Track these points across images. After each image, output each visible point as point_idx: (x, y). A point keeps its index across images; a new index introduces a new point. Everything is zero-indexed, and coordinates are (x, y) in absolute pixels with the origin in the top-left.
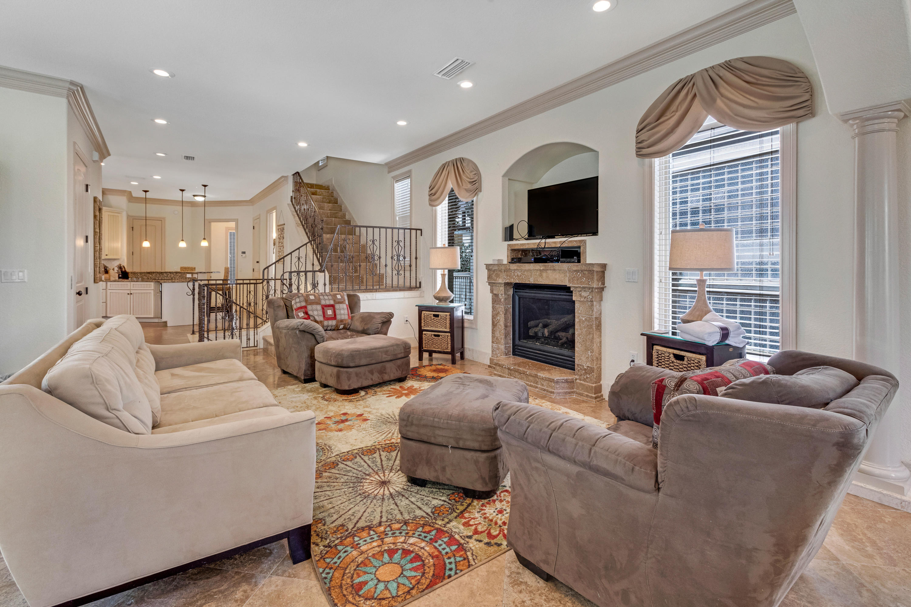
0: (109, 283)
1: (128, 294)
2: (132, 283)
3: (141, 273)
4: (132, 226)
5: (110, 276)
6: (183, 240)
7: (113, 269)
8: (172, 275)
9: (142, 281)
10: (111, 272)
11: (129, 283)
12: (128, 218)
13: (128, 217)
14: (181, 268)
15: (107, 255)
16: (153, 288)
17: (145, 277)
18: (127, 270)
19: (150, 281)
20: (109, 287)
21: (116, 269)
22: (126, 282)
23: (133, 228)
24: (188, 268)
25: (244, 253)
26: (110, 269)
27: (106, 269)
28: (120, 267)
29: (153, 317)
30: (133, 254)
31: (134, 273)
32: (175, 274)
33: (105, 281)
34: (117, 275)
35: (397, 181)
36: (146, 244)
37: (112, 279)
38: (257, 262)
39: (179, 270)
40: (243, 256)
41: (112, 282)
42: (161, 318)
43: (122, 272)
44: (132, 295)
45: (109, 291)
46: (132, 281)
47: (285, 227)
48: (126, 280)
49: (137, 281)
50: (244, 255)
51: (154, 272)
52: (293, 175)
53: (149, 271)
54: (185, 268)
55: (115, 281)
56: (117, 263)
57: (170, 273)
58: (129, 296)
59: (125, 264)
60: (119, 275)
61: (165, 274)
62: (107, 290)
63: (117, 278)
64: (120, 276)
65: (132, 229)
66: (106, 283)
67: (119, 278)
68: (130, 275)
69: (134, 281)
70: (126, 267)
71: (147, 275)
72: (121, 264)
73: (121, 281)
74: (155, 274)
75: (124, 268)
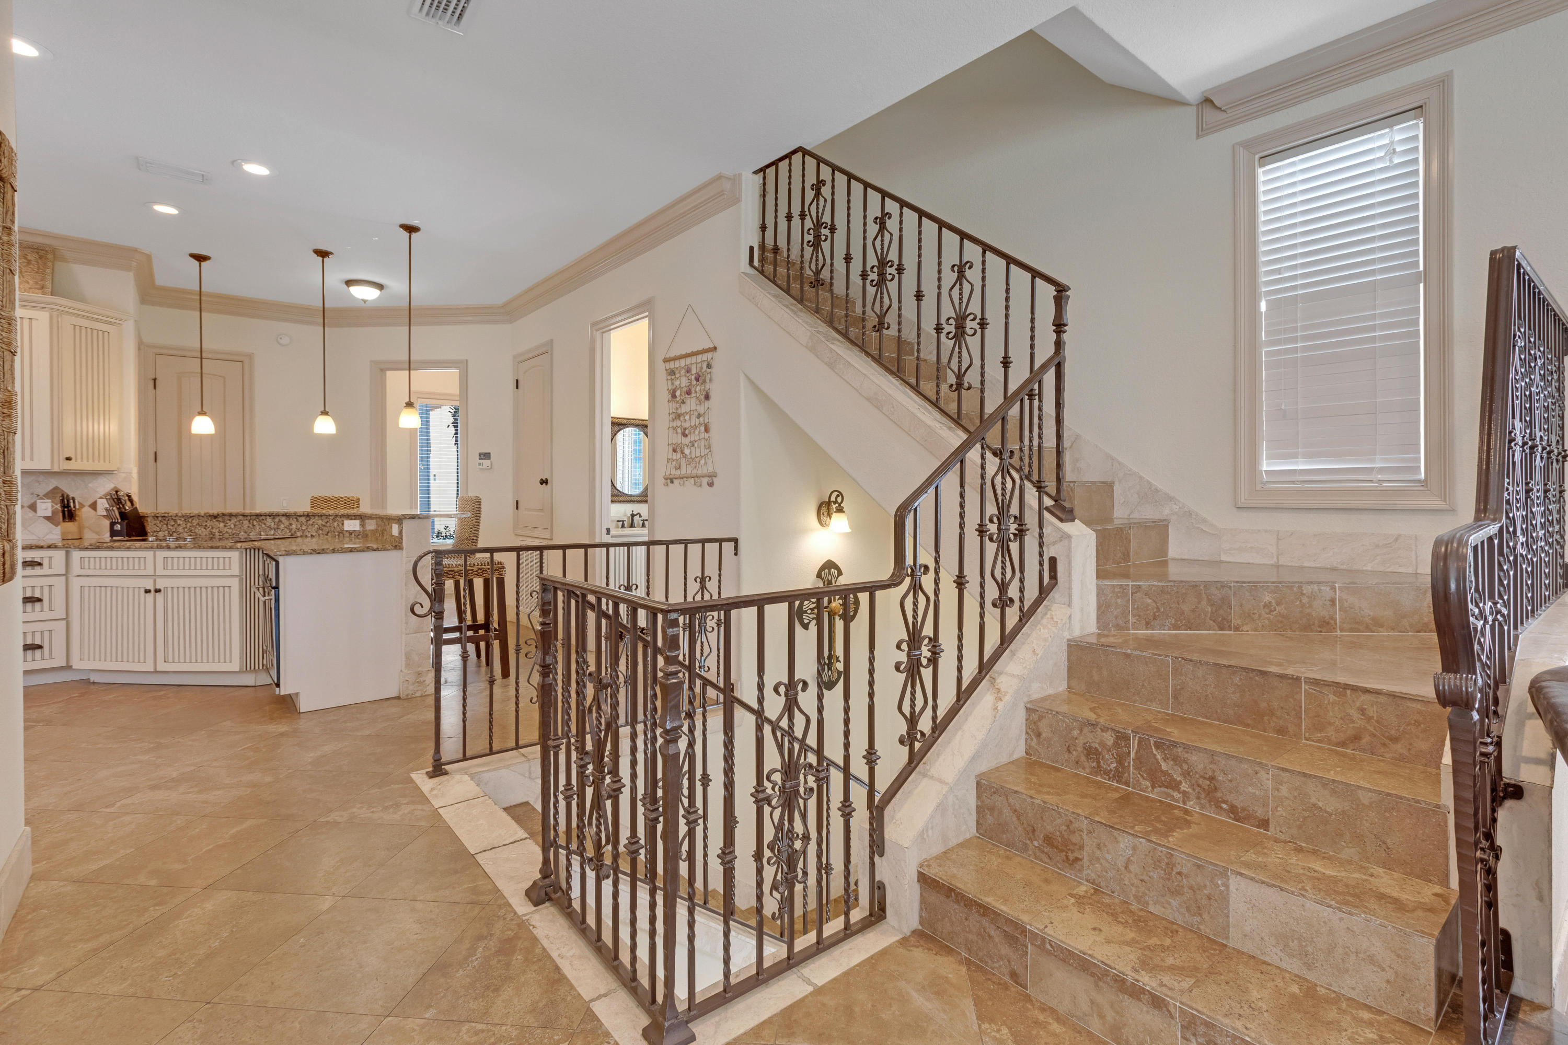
0: (76, 555)
1: (148, 591)
2: (161, 554)
3: (188, 518)
4: (154, 377)
5: (81, 529)
6: (325, 413)
7: (94, 506)
8: (294, 522)
9: (198, 546)
10: (85, 513)
11: (149, 554)
12: (139, 349)
13: (141, 345)
14: (315, 501)
15: (68, 459)
16: (236, 570)
17: (200, 531)
18: (142, 509)
19: (224, 548)
20: (76, 568)
21: (103, 504)
22: (140, 548)
23: (155, 380)
24: (338, 500)
25: (486, 456)
26: (82, 506)
27: (68, 506)
28: (116, 499)
29: (238, 669)
30: (156, 461)
31: (164, 518)
32: (303, 519)
33: (64, 547)
34: (107, 523)
35: (1265, 159)
36: (202, 426)
37: (90, 537)
38: (544, 482)
39: (307, 508)
40: (485, 466)
41: (86, 549)
42: (278, 685)
43: (123, 515)
44: (159, 596)
45: (76, 583)
46: (160, 547)
47: (718, 359)
48: (138, 544)
49: (179, 547)
50: (486, 462)
51: (231, 515)
52: (763, 170)
53: (215, 511)
54: (327, 501)
55: (98, 547)
56: (105, 486)
57: (287, 516)
58: (150, 597)
59: (131, 487)
60: (112, 525)
61: (269, 520)
62: (70, 576)
63: (107, 536)
64: (118, 527)
65: (152, 383)
66: (67, 553)
67: (113, 533)
68: (150, 526)
69: (169, 547)
70: (135, 498)
71: (209, 523)
72: (120, 487)
73: (119, 548)
74: (234, 520)
75: (131, 501)
